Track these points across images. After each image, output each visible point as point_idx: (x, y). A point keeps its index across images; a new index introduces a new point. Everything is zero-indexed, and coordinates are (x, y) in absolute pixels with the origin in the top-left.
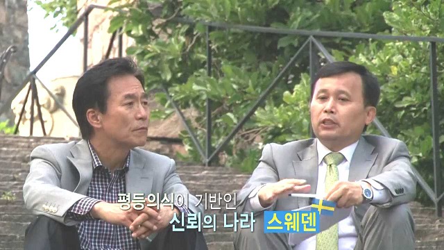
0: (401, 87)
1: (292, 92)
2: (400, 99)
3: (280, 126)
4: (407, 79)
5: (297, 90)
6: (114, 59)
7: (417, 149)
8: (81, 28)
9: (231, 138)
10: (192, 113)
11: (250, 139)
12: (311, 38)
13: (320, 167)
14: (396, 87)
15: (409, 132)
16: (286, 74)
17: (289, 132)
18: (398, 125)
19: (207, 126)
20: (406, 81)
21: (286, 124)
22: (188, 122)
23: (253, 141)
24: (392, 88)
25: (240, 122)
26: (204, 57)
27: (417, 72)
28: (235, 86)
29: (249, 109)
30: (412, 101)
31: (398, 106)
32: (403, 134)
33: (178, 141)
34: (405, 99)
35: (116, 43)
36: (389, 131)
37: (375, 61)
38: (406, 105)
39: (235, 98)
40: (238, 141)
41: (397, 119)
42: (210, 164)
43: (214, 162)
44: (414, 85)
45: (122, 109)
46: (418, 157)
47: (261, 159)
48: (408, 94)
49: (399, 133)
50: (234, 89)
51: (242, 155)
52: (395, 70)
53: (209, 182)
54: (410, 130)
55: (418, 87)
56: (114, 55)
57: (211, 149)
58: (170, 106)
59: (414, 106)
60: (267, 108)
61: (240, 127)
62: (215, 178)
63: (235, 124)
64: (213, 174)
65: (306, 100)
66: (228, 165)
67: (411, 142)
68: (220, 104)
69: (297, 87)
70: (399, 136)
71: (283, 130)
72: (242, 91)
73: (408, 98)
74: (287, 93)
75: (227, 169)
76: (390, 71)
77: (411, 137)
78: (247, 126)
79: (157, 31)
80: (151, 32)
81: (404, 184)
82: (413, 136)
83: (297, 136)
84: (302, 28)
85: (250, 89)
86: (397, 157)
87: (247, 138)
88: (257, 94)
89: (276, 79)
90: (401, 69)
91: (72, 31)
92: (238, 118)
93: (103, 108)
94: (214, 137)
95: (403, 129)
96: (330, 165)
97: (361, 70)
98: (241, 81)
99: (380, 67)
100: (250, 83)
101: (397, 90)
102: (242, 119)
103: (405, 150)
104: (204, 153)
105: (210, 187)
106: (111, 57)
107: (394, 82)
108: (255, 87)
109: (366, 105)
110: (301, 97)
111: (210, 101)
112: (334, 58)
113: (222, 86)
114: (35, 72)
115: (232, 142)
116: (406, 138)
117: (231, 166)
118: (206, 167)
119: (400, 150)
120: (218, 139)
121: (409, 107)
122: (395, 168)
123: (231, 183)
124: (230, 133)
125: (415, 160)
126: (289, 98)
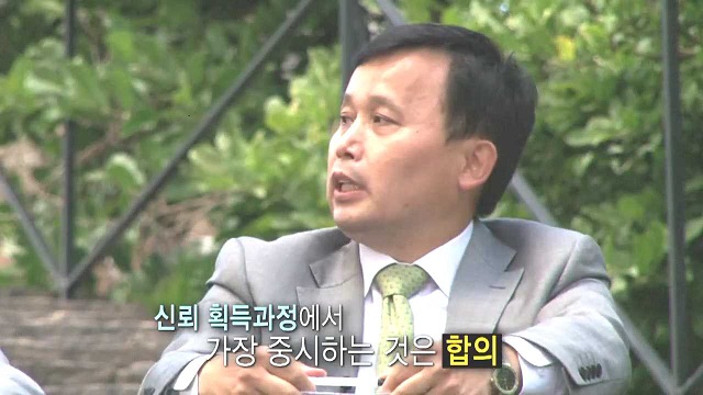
0: (582, 92)
1: (287, 100)
2: (581, 123)
3: (260, 192)
4: (600, 72)
5: (301, 96)
7: (623, 256)
10: (24, 157)
11: (179, 228)
13: (368, 305)
14: (571, 93)
15: (604, 212)
16: (276, 56)
17: (282, 208)
18: (575, 191)
19: (63, 191)
20: (594, 76)
21: (275, 186)
23: (185, 232)
24: (558, 94)
25: (154, 182)
26: (54, 7)
27: (627, 53)
28: (141, 86)
29: (177, 148)
30: (611, 130)
31: (575, 140)
32: (587, 218)
34: (593, 123)
36: (551, 206)
37: (514, 23)
38: (596, 140)
39: (140, 116)
40: (145, 232)
41: (573, 176)
43: (83, 288)
44: (620, 86)
46: (629, 279)
47: (212, 279)
48: (603, 111)
49: (576, 213)
50: (137, 95)
51: (157, 269)
52: (567, 49)
53: (71, 341)
54: (607, 207)
55: (630, 92)
57: (74, 255)
59: (619, 142)
60: (222, 141)
61: (152, 196)
62: (87, 331)
63: (138, 187)
65: (324, 122)
66: (120, 296)
67: (608, 239)
68: (98, 132)
69: (300, 86)
70: (577, 221)
71: (266, 205)
72: (160, 98)
73: (604, 123)
74: (274, 104)
75: (118, 308)
76: (555, 51)
77: (608, 227)
78: (170, 192)
81: (601, 353)
82: (614, 222)
85: (183, 95)
86: (577, 279)
87: (171, 225)
88: (201, 108)
89: (249, 67)
90: (585, 44)
92: (147, 172)
94: (82, 222)
95: (587, 203)
96: (391, 297)
98: (159, 74)
99: (527, 39)
100: (182, 78)
101: (573, 101)
102: (158, 175)
103: (596, 260)
104: (56, 264)
105: (71, 354)
107: (565, 78)
108: (196, 91)
109: (454, 136)
110: (313, 114)
111: (72, 126)
113: (106, 84)
115: (132, 235)
116: (595, 227)
117: (129, 300)
118: (63, 302)
119: (584, 260)
120: (93, 227)
121: (604, 145)
122: (572, 309)
123: (129, 344)
124: (127, 212)
125: (619, 285)
126: (280, 117)
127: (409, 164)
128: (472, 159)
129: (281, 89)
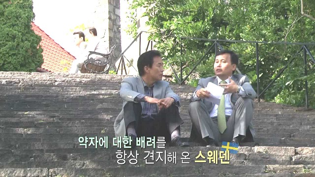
0: (246, 58)
1: (209, 60)
2: (246, 62)
3: (205, 71)
6: (150, 51)
8: (138, 39)
9: (189, 75)
10: (176, 67)
12: (215, 42)
16: (207, 54)
17: (208, 73)
19: (180, 71)
20: (247, 56)
21: (207, 71)
22: (174, 70)
24: (243, 59)
26: (179, 48)
29: (195, 66)
31: (245, 65)
33: (171, 76)
35: (150, 42)
36: (242, 73)
37: (237, 50)
38: (248, 64)
40: (191, 77)
41: (245, 69)
42: (181, 84)
43: (183, 84)
45: (157, 68)
52: (244, 53)
54: (249, 73)
56: (149, 49)
58: (168, 65)
59: (250, 65)
60: (201, 65)
61: (192, 72)
62: (184, 89)
63: (190, 71)
64: (182, 87)
69: (210, 58)
71: (206, 73)
73: (249, 62)
74: (207, 60)
76: (242, 53)
78: (194, 71)
79: (164, 40)
80: (162, 40)
82: (250, 75)
83: (211, 75)
84: (213, 39)
85: (195, 59)
88: (198, 61)
89: (204, 56)
91: (136, 40)
93: (151, 66)
95: (246, 72)
97: (231, 53)
98: (192, 56)
99: (239, 52)
100: (195, 57)
101: (245, 60)
102: (192, 69)
104: (180, 81)
106: (148, 51)
107: (244, 56)
108: (197, 59)
109: (232, 64)
112: (224, 48)
114: (123, 53)
115: (189, 77)
116: (248, 75)
119: (246, 79)
120: (184, 76)
125: (251, 83)
126: (208, 62)
127: (227, 68)
128: (234, 67)
129: (208, 58)
